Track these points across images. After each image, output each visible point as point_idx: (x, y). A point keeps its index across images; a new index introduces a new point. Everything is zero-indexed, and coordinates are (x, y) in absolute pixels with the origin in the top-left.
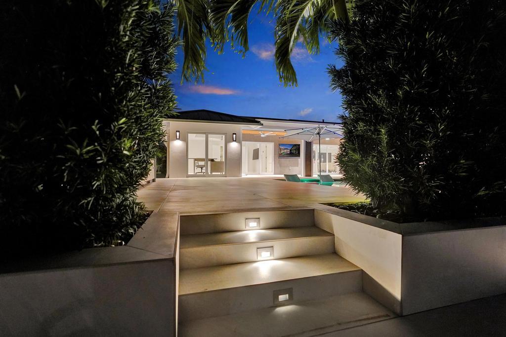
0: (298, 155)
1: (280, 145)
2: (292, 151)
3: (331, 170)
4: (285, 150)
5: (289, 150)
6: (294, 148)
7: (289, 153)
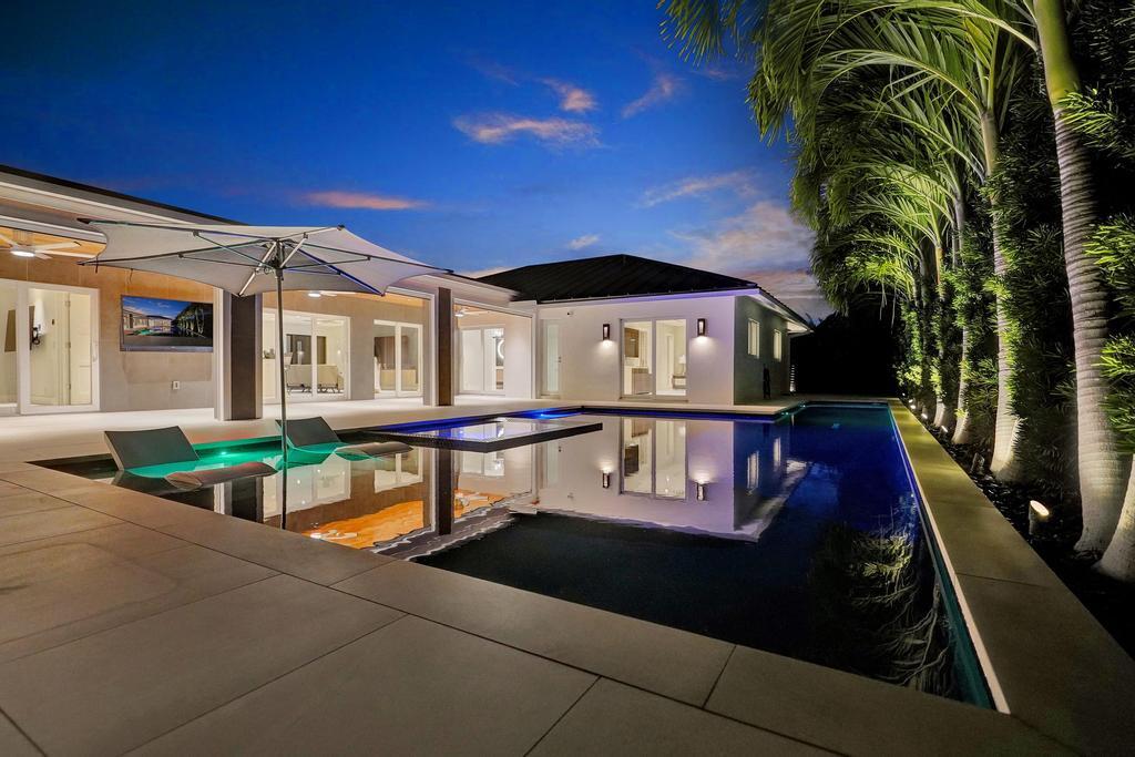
0: (206, 338)
1: (126, 299)
2: (181, 327)
3: (325, 382)
4: (152, 323)
5: (169, 323)
6: (189, 315)
7: (167, 330)
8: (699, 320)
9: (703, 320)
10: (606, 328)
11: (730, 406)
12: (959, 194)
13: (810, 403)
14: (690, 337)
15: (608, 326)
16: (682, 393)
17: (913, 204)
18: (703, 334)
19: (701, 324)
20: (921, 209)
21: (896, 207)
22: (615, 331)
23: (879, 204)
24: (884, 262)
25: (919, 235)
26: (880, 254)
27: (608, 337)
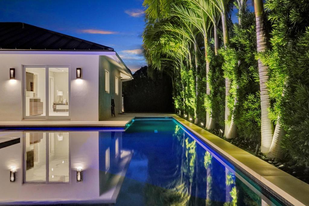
8: (77, 69)
9: (80, 69)
10: (12, 71)
11: (96, 122)
12: (224, 10)
13: (136, 118)
14: (71, 79)
15: (14, 69)
16: (66, 114)
17: (195, 13)
18: (80, 77)
19: (79, 71)
20: (199, 16)
21: (187, 13)
22: (19, 72)
23: (180, 11)
24: (177, 43)
25: (196, 30)
26: (175, 38)
27: (14, 77)
